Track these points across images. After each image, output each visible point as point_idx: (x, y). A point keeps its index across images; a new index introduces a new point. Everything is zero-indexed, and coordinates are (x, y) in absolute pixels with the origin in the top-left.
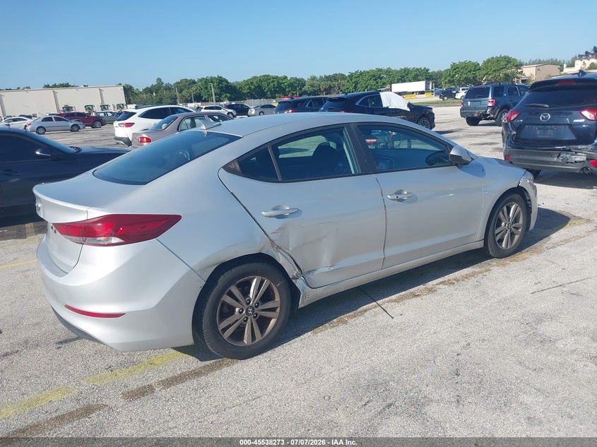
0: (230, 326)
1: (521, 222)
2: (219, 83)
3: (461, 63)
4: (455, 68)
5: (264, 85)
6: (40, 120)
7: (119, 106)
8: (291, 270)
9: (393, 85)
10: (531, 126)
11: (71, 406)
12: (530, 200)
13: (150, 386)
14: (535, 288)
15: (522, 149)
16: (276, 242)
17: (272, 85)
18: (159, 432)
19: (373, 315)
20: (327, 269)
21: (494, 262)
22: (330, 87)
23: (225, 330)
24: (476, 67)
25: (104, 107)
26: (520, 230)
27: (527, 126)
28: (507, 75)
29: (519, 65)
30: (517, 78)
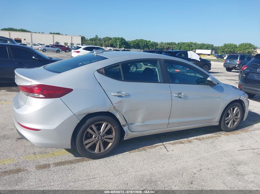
0: (90, 143)
1: (239, 116)
2: (121, 40)
3: (228, 44)
4: (226, 46)
5: (140, 43)
6: (45, 46)
7: (78, 44)
8: (122, 122)
9: (196, 50)
10: (253, 74)
11: (12, 168)
12: (245, 107)
13: (49, 164)
14: (240, 148)
15: (248, 83)
16: (116, 108)
17: (144, 43)
18: (45, 186)
19: (159, 149)
20: (139, 124)
21: (223, 133)
22: (169, 48)
23: (86, 144)
24: (235, 46)
25: (72, 44)
26: (238, 120)
27: (251, 73)
28: (249, 52)
29: (255, 48)
30: (254, 54)
